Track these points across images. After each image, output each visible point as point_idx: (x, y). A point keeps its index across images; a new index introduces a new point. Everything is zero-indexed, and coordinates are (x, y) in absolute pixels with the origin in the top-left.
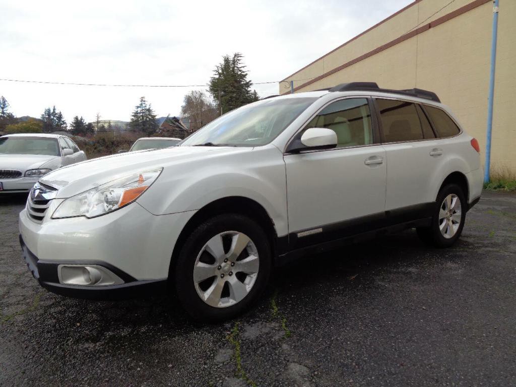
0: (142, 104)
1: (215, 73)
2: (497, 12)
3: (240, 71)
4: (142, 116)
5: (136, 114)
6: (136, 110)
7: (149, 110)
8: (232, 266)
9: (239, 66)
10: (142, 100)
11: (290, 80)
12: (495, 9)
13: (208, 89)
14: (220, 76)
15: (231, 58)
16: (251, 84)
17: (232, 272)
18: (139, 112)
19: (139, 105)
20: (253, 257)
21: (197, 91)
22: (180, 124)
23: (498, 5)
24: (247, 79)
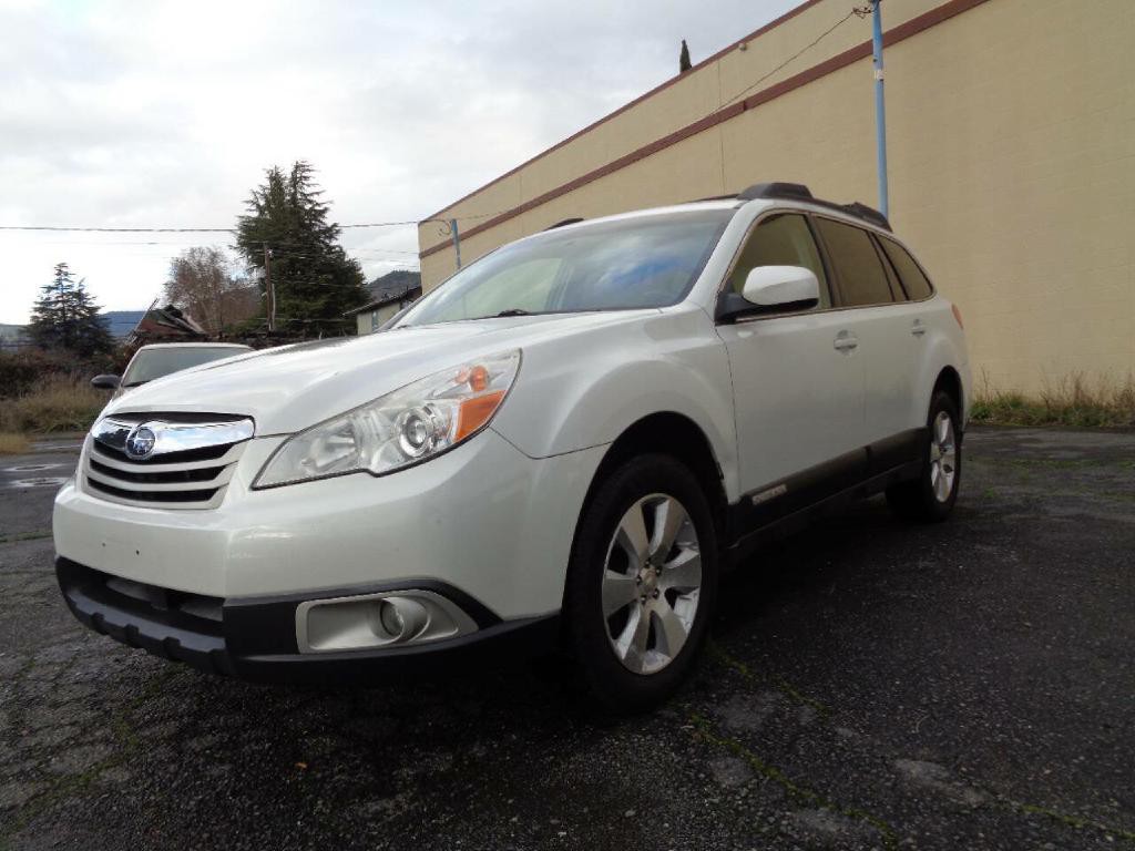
0: (59, 281)
1: (249, 206)
2: (882, 80)
3: (310, 202)
4: (62, 310)
5: (44, 306)
6: (45, 296)
7: (79, 295)
8: (658, 575)
9: (307, 190)
10: (61, 271)
11: (448, 216)
12: (877, 74)
13: (234, 243)
14: (262, 213)
15: (287, 172)
16: (338, 232)
17: (656, 590)
18: (53, 299)
19: (53, 285)
20: (688, 555)
21: (204, 247)
22: (186, 321)
23: (881, 67)
24: (329, 220)
